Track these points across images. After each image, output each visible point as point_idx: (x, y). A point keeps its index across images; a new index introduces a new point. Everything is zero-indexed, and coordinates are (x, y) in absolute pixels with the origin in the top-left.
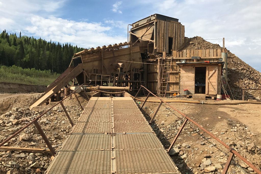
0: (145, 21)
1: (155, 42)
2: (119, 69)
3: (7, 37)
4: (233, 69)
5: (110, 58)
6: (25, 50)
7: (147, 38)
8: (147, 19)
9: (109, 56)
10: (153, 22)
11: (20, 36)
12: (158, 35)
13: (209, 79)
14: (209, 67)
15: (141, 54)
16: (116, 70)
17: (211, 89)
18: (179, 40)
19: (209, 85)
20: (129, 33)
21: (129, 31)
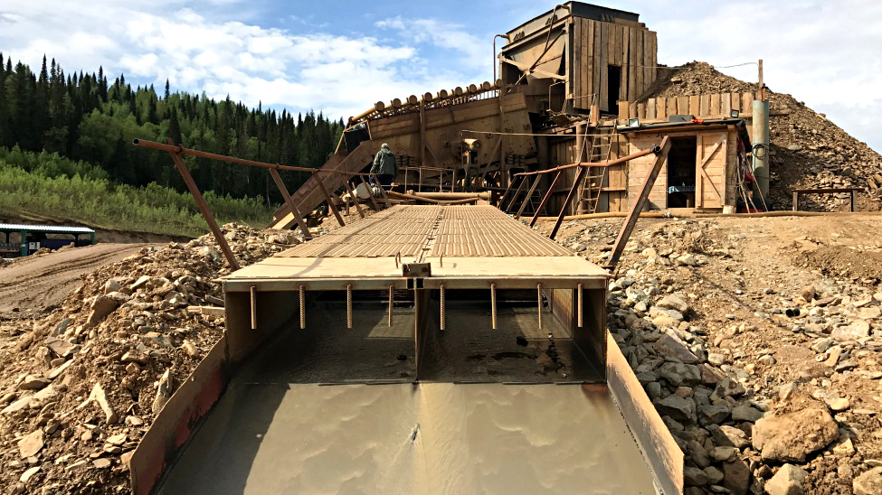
0: (542, 24)
1: (567, 80)
2: (467, 154)
3: (129, 96)
4: (792, 147)
5: (443, 126)
6: (182, 135)
7: (548, 71)
8: (546, 18)
9: (439, 122)
10: (564, 25)
11: (167, 92)
12: (577, 59)
13: (704, 167)
14: (704, 135)
15: (532, 116)
16: (459, 158)
17: (709, 193)
18: (640, 75)
19: (705, 182)
20: (498, 61)
21: (497, 54)
